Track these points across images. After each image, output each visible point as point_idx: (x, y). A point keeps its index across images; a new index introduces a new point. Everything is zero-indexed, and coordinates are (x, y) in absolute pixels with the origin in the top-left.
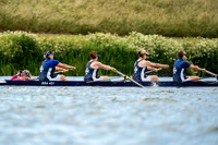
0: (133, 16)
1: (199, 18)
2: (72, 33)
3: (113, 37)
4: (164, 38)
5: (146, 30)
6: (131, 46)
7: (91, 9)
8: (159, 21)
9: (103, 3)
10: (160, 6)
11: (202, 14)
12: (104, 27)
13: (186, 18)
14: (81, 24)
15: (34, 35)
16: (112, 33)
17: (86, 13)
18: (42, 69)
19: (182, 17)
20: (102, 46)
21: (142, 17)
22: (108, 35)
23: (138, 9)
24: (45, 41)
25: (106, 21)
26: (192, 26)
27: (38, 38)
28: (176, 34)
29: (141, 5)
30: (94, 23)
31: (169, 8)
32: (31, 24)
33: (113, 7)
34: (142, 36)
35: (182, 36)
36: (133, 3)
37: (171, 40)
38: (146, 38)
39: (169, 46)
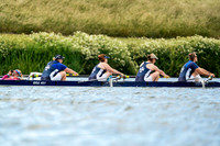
0: (78, 16)
1: (143, 18)
3: (57, 36)
4: (108, 38)
5: (91, 30)
6: (76, 46)
7: (35, 7)
8: (105, 22)
9: (46, 3)
10: (104, 6)
11: (146, 15)
12: (47, 26)
13: (130, 19)
14: (25, 23)
16: (56, 33)
18: (48, 67)
19: (126, 18)
20: (46, 46)
21: (86, 17)
22: (52, 34)
23: (82, 9)
25: (49, 20)
26: (136, 26)
28: (120, 34)
29: (86, 5)
30: (38, 22)
31: (114, 8)
33: (57, 6)
34: (87, 36)
35: (126, 37)
37: (116, 40)
38: (91, 38)
39: (114, 46)
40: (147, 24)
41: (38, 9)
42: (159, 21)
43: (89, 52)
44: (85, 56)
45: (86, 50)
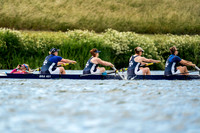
0: (108, 15)
1: (169, 16)
2: (53, 30)
3: (91, 34)
4: (137, 35)
5: (121, 27)
6: (107, 42)
7: (70, 8)
8: (133, 19)
9: (81, 3)
10: (133, 6)
11: (172, 13)
12: (81, 25)
13: (157, 17)
14: (61, 22)
15: (18, 32)
16: (90, 30)
17: (66, 12)
19: (154, 16)
20: (80, 42)
21: (116, 15)
22: (86, 32)
23: (113, 8)
24: (27, 37)
25: (84, 19)
26: (163, 23)
27: (21, 35)
28: (148, 31)
29: (116, 4)
30: (73, 21)
31: (142, 7)
32: (14, 22)
33: (90, 6)
34: (117, 33)
35: (153, 33)
36: (109, 3)
37: (143, 36)
38: (120, 34)
39: (142, 42)
40: (173, 21)
41: (73, 9)
42: (184, 19)
43: (119, 47)
44: (115, 51)
45: (116, 46)
